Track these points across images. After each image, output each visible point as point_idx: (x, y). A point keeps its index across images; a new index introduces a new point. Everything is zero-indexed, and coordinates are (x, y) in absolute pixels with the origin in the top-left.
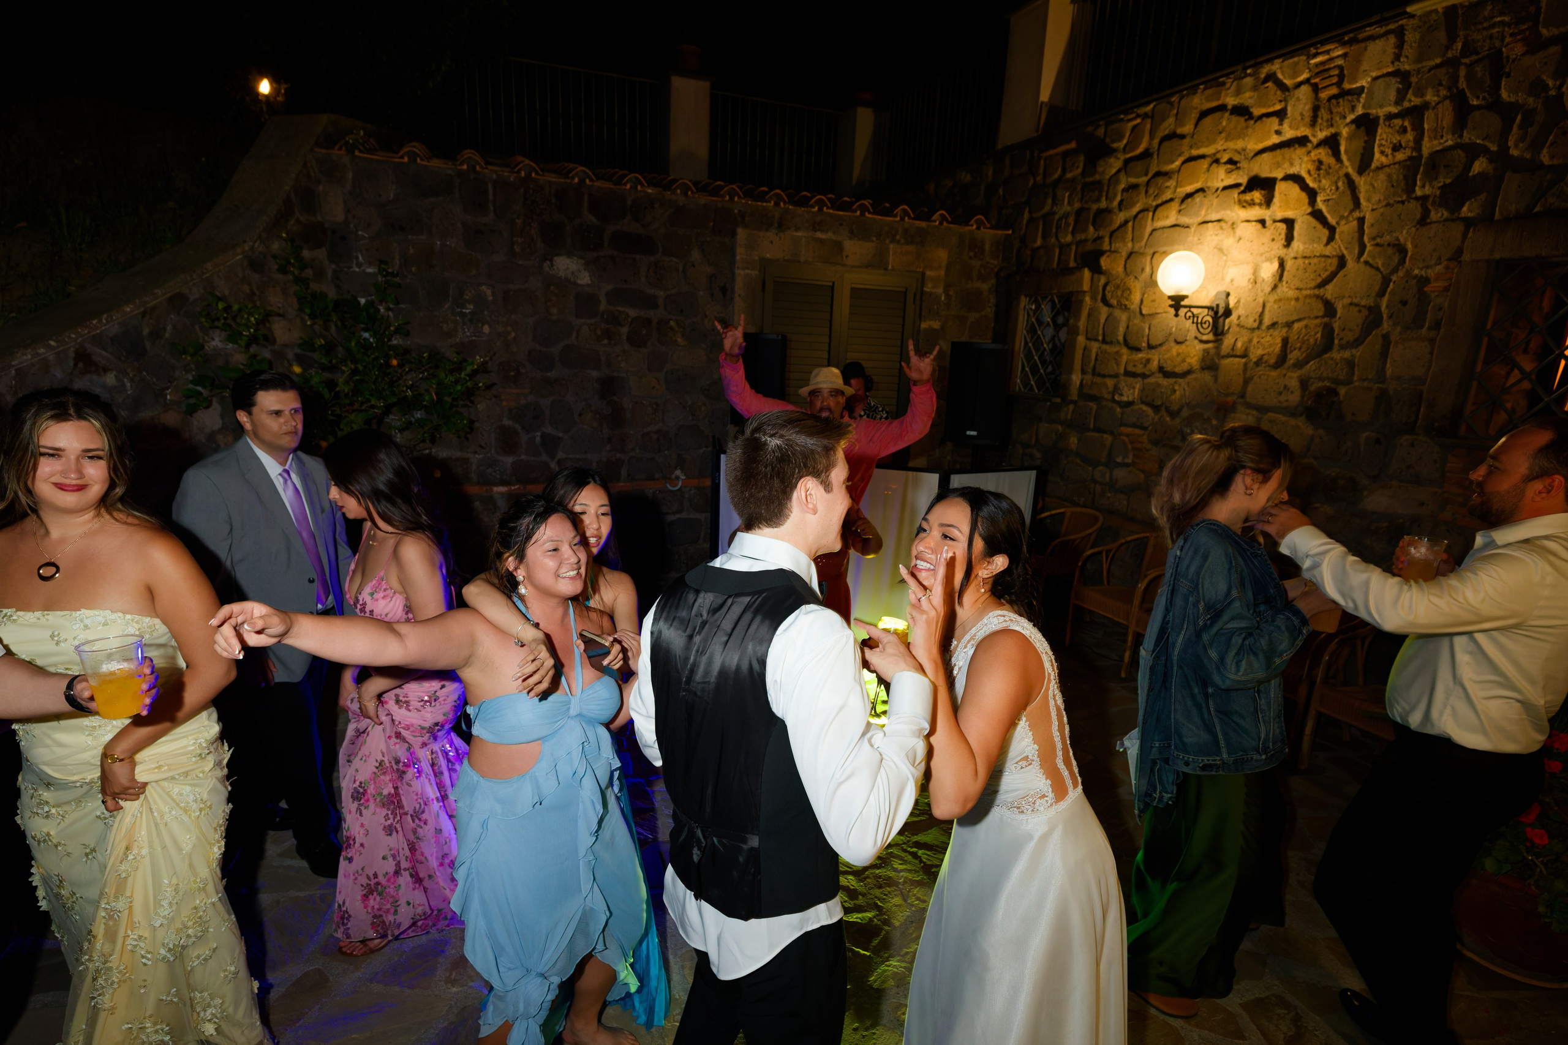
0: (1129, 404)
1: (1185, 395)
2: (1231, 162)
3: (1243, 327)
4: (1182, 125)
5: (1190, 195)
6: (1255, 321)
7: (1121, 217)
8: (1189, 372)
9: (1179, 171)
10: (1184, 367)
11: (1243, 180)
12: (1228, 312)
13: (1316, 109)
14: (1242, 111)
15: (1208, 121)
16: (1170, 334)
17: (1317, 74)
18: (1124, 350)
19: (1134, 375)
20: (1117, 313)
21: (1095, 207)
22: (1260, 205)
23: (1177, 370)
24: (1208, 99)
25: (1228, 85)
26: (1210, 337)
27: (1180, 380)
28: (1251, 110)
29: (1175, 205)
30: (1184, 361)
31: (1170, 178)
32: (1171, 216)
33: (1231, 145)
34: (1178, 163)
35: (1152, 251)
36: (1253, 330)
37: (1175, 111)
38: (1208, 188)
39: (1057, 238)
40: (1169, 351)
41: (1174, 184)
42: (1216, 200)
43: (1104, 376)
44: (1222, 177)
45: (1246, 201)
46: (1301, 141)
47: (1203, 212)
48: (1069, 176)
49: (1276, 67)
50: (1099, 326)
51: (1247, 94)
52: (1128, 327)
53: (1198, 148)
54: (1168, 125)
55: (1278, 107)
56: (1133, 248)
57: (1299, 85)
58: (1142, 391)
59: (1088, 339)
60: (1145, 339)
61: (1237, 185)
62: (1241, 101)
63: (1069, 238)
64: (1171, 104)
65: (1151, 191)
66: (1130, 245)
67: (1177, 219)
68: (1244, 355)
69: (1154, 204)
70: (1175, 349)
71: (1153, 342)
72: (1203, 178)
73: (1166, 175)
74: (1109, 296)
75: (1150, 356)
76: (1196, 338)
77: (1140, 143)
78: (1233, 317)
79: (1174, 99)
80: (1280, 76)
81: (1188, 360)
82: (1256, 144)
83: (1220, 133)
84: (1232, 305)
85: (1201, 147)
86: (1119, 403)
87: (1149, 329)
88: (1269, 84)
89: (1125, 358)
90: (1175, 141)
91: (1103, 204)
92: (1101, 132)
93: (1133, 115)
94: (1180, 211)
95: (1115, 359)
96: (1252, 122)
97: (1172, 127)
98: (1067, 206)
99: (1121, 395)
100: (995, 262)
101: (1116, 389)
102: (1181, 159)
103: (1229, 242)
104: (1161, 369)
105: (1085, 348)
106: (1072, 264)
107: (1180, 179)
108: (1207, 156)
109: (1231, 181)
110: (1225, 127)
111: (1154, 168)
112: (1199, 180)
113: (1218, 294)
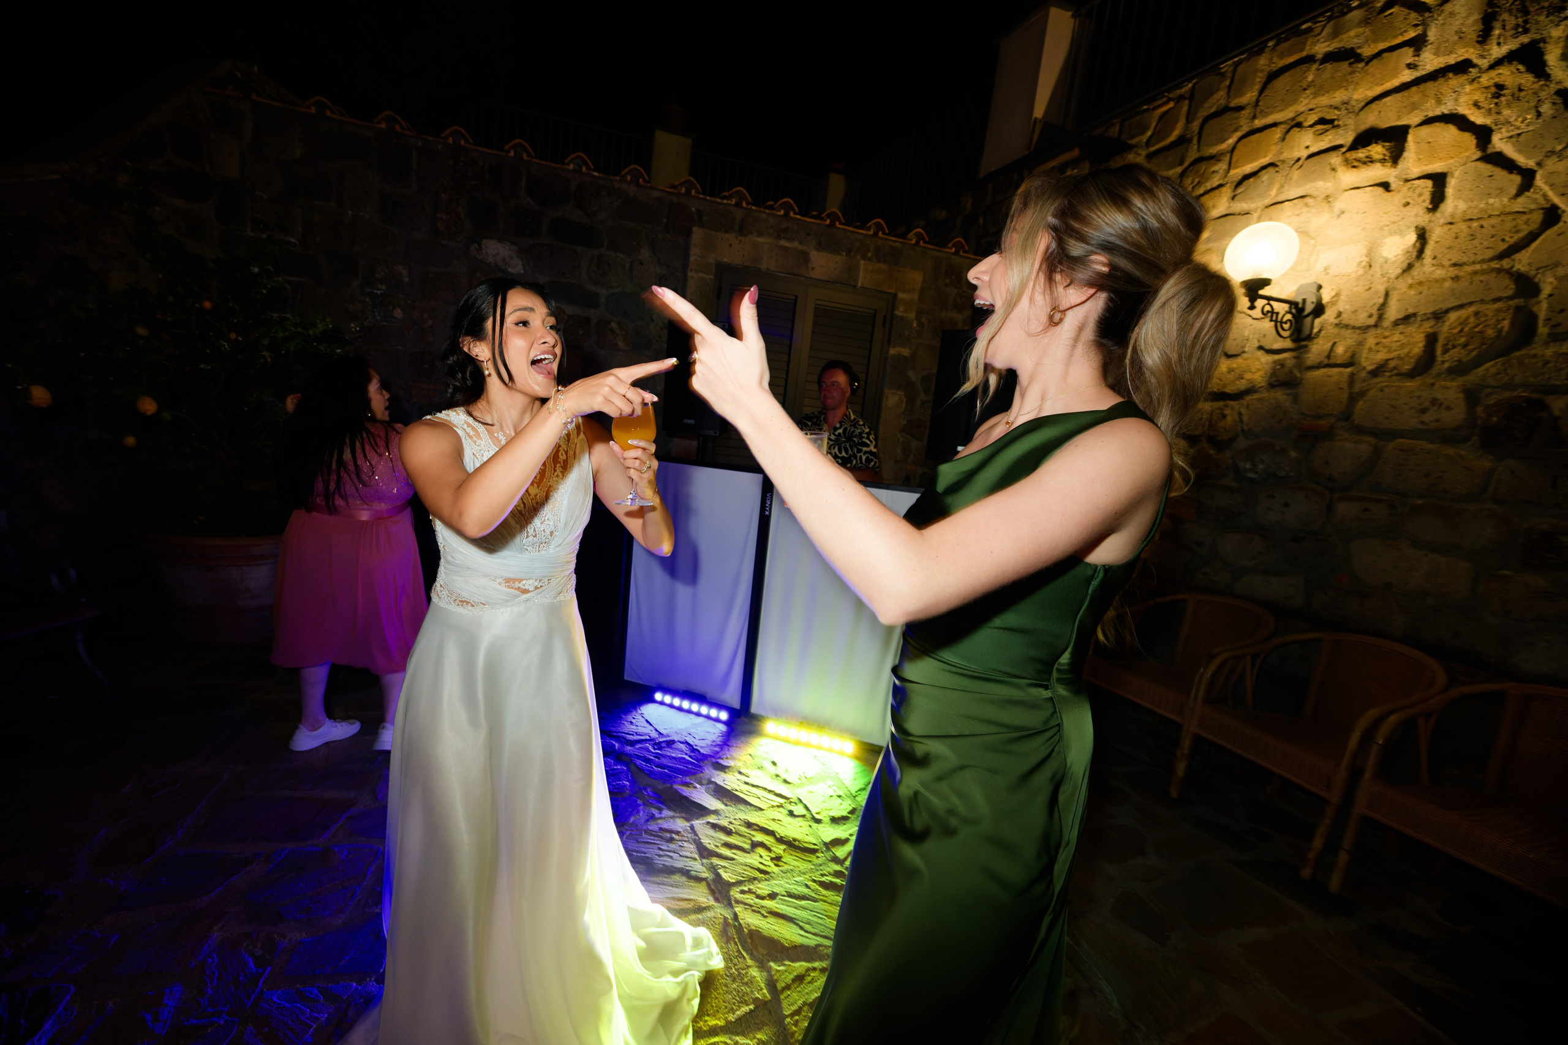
1: (1240, 421)
2: (1322, 121)
3: (1347, 325)
4: (1242, 95)
5: (1247, 177)
6: (1370, 316)
8: (1249, 392)
9: (1233, 149)
10: (1242, 385)
11: (1346, 137)
12: (1320, 309)
13: (1488, 21)
14: (1342, 56)
15: (1282, 83)
22: (1383, 161)
23: (1231, 391)
24: (1281, 56)
25: (1317, 31)
26: (1288, 344)
27: (1232, 403)
28: (1359, 51)
29: (1227, 192)
30: (1241, 377)
31: (1219, 161)
32: (1220, 205)
33: (1324, 100)
34: (1231, 141)
36: (1364, 329)
37: (1228, 82)
38: (1283, 162)
41: (1225, 166)
42: (1297, 172)
44: (1307, 142)
45: (1359, 161)
46: (1459, 68)
47: (1273, 192)
51: (1352, 33)
53: (1267, 115)
54: (1219, 98)
55: (1410, 35)
61: (1334, 148)
62: (1341, 44)
64: (1223, 75)
67: (1229, 207)
68: (1350, 363)
70: (1226, 365)
72: (1274, 149)
73: (1215, 158)
76: (1262, 348)
77: (1172, 131)
78: (1328, 315)
79: (1226, 66)
81: (1248, 376)
82: (1370, 88)
83: (1305, 89)
85: (1272, 113)
90: (1227, 116)
92: (1114, 131)
93: (1165, 99)
94: (1233, 198)
96: (1361, 65)
97: (1223, 102)
102: (1238, 134)
103: (1320, 219)
107: (1234, 159)
108: (1281, 123)
109: (1323, 144)
110: (1313, 81)
111: (1192, 155)
112: (1265, 156)
113: (1302, 287)
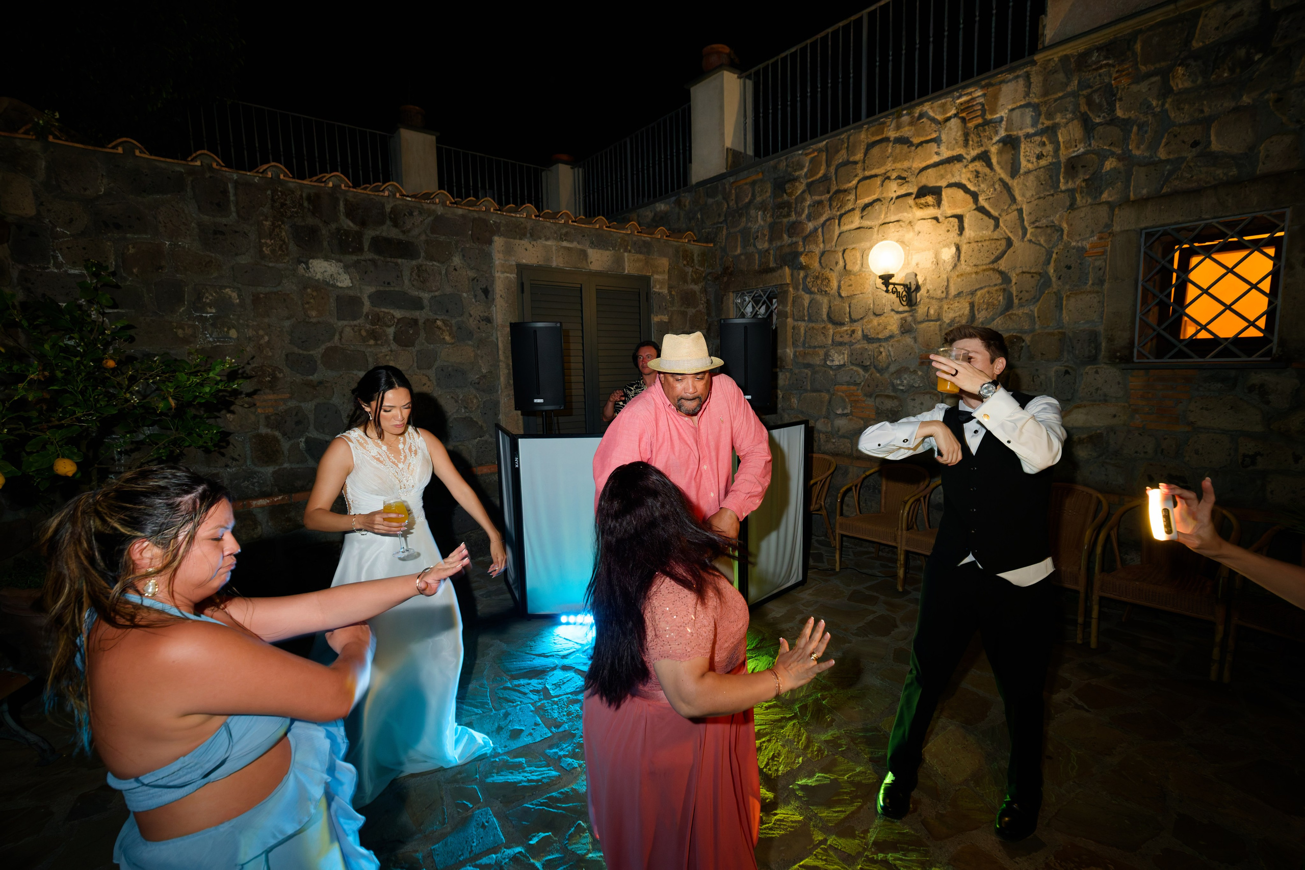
0: (840, 367)
1: (890, 355)
3: (933, 298)
4: (854, 154)
5: (866, 206)
6: (943, 292)
7: (810, 226)
8: (891, 337)
9: (856, 187)
10: (887, 333)
11: (914, 190)
12: (918, 288)
13: (966, 136)
14: (903, 141)
15: (875, 151)
16: (869, 309)
17: (963, 111)
18: (830, 326)
19: (841, 344)
20: (819, 297)
21: (785, 220)
22: (933, 206)
23: (880, 336)
24: (873, 135)
25: (888, 124)
26: (906, 308)
27: (884, 345)
28: (911, 139)
29: (857, 213)
30: (885, 328)
31: (850, 193)
32: (855, 221)
33: (899, 165)
34: (854, 182)
35: (842, 249)
36: (941, 300)
37: (846, 145)
38: (884, 198)
39: (755, 246)
40: (870, 322)
41: (854, 197)
42: (892, 206)
43: (815, 347)
44: (894, 189)
45: (922, 204)
46: (958, 158)
47: (883, 216)
48: (759, 199)
49: (926, 107)
50: (804, 309)
51: (906, 129)
52: (830, 307)
53: (871, 170)
54: (842, 156)
55: (934, 135)
56: (824, 248)
57: (948, 119)
58: (851, 355)
59: (795, 320)
60: (848, 315)
61: (908, 194)
62: (902, 134)
63: (766, 245)
64: (843, 141)
65: (835, 204)
66: (822, 246)
67: (860, 223)
68: (939, 319)
69: (838, 213)
70: (875, 321)
71: (854, 316)
72: (878, 190)
73: (847, 192)
74: (810, 285)
75: (854, 328)
76: (893, 310)
77: (820, 171)
78: (923, 291)
79: (844, 136)
80: (931, 114)
81: (889, 328)
82: (919, 163)
83: (888, 157)
84: (920, 282)
85: (873, 168)
86: (830, 367)
87: (850, 307)
88: (924, 120)
89: (831, 331)
90: (849, 167)
91: (793, 217)
92: (783, 165)
93: (811, 150)
94: (862, 217)
95: (823, 333)
96: (913, 148)
97: (845, 157)
98: (760, 221)
99: (833, 361)
100: (702, 269)
101: (827, 355)
102: (857, 179)
103: (909, 235)
104: (866, 337)
105: (794, 328)
106: (772, 265)
107: (858, 193)
108: (879, 175)
109: (903, 192)
110: (891, 153)
111: (834, 188)
112: (874, 193)
113: (907, 275)
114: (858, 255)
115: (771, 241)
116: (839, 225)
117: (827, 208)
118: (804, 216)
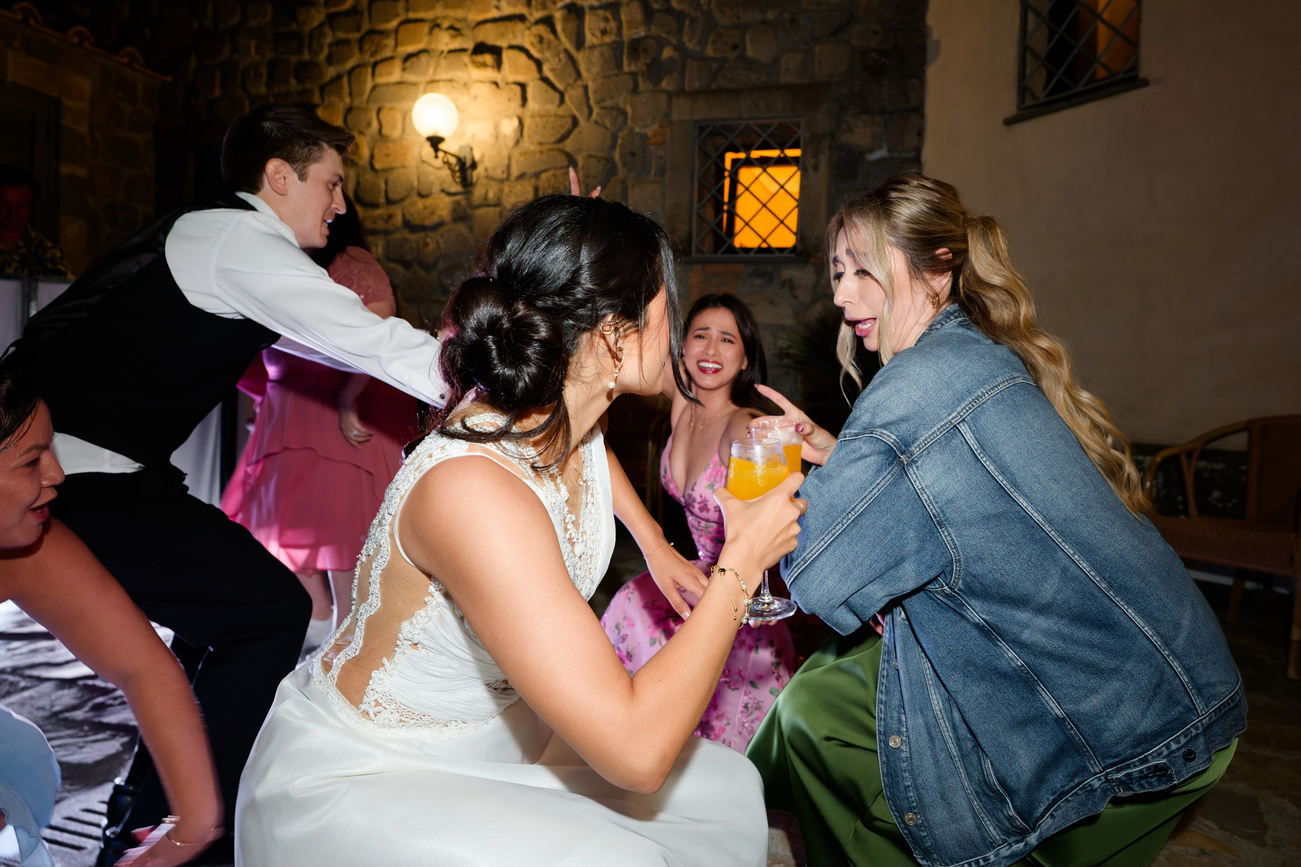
1: (439, 247)
3: (491, 178)
5: (410, 56)
6: (503, 172)
7: (331, 71)
8: (441, 224)
9: (397, 31)
10: (435, 219)
11: (470, 45)
12: (474, 165)
16: (412, 188)
21: (294, 59)
22: (493, 67)
23: (427, 223)
26: (461, 189)
27: (431, 234)
29: (397, 65)
30: (433, 213)
31: (388, 37)
32: (394, 74)
33: (451, 13)
34: (394, 23)
35: (376, 106)
36: (501, 181)
38: (434, 50)
40: (414, 204)
41: (393, 42)
42: (443, 61)
44: (445, 41)
45: (479, 62)
46: (521, 18)
47: (431, 71)
48: (253, 23)
52: (358, 183)
53: (416, 11)
56: (352, 102)
58: (387, 247)
60: (383, 194)
61: (463, 50)
63: (263, 90)
65: (367, 47)
66: (347, 99)
67: (402, 77)
68: (498, 204)
69: (372, 60)
70: (420, 203)
71: (392, 196)
72: (426, 39)
73: (384, 34)
75: (390, 212)
76: (443, 191)
78: (480, 170)
81: (438, 212)
82: (477, 14)
84: (477, 157)
85: (418, 10)
87: (386, 183)
91: (306, 56)
94: (403, 69)
98: (254, 56)
102: (399, 19)
103: (464, 99)
104: (406, 223)
107: (399, 38)
108: (427, 20)
109: (456, 44)
111: (366, 27)
112: (420, 42)
113: (461, 148)
114: (399, 117)
115: (269, 85)
116: (373, 74)
117: (356, 51)
118: (323, 56)
